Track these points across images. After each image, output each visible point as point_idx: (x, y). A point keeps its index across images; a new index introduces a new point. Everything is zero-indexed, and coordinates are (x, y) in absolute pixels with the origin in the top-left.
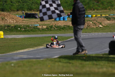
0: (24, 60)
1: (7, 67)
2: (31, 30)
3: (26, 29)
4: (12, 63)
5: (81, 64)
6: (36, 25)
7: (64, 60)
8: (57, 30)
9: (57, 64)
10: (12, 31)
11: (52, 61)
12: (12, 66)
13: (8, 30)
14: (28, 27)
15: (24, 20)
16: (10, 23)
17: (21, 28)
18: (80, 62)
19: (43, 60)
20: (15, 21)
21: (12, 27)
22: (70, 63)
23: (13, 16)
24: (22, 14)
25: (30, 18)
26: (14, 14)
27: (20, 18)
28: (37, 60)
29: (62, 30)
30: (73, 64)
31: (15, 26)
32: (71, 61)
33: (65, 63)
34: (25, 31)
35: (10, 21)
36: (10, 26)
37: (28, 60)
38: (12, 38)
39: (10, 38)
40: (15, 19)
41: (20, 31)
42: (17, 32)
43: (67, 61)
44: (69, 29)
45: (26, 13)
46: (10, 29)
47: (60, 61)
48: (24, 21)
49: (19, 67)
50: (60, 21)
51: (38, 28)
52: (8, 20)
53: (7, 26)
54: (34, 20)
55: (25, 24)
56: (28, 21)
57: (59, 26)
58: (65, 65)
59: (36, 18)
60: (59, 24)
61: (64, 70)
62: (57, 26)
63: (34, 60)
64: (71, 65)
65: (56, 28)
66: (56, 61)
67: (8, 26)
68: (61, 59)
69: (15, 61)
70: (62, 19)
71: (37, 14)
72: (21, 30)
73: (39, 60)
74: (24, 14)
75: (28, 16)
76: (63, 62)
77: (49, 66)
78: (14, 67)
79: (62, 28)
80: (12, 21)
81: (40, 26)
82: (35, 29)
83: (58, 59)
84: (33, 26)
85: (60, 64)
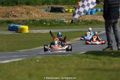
0: (49, 55)
1: (32, 63)
2: (57, 24)
3: (52, 24)
4: (37, 59)
5: (109, 60)
6: (63, 19)
7: (91, 55)
8: (84, 24)
9: (84, 60)
10: (37, 25)
11: (79, 57)
12: (37, 62)
13: (33, 25)
14: (54, 22)
15: (50, 14)
16: (35, 17)
17: (46, 23)
18: (108, 57)
19: (69, 56)
20: (40, 16)
21: (37, 21)
22: (98, 59)
23: (39, 10)
24: (48, 8)
25: (56, 12)
26: (39, 8)
27: (46, 12)
28: (63, 55)
29: (89, 24)
30: (100, 59)
31: (40, 21)
32: (98, 57)
33: (93, 58)
34: (51, 26)
35: (35, 15)
36: (35, 20)
37: (54, 55)
38: (37, 33)
39: (35, 32)
40: (40, 14)
41: (46, 26)
42: (43, 26)
43: (94, 56)
44: (97, 23)
45: (51, 7)
46: (35, 24)
47: (87, 57)
48: (50, 16)
49: (44, 63)
50: (87, 16)
51: (64, 22)
52: (33, 14)
53: (32, 21)
54: (60, 14)
55: (51, 18)
56: (54, 15)
57: (86, 21)
58: (92, 61)
59: (63, 12)
60: (87, 18)
61: (92, 66)
62: (85, 20)
63: (60, 56)
64: (99, 60)
65: (83, 23)
66: (83, 57)
67: (34, 21)
68: (88, 55)
69: (40, 57)
70: (90, 13)
71: (63, 8)
72: (47, 24)
73: (65, 55)
74: (50, 8)
75: (54, 10)
76: (91, 58)
77: (76, 62)
78: (39, 62)
79: (89, 22)
80: (37, 15)
81: (66, 20)
82: (61, 24)
83: (85, 54)
84: (59, 21)
85: (87, 60)
